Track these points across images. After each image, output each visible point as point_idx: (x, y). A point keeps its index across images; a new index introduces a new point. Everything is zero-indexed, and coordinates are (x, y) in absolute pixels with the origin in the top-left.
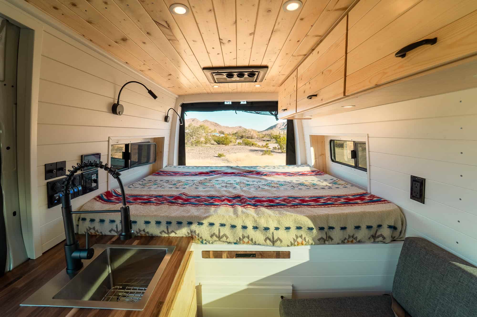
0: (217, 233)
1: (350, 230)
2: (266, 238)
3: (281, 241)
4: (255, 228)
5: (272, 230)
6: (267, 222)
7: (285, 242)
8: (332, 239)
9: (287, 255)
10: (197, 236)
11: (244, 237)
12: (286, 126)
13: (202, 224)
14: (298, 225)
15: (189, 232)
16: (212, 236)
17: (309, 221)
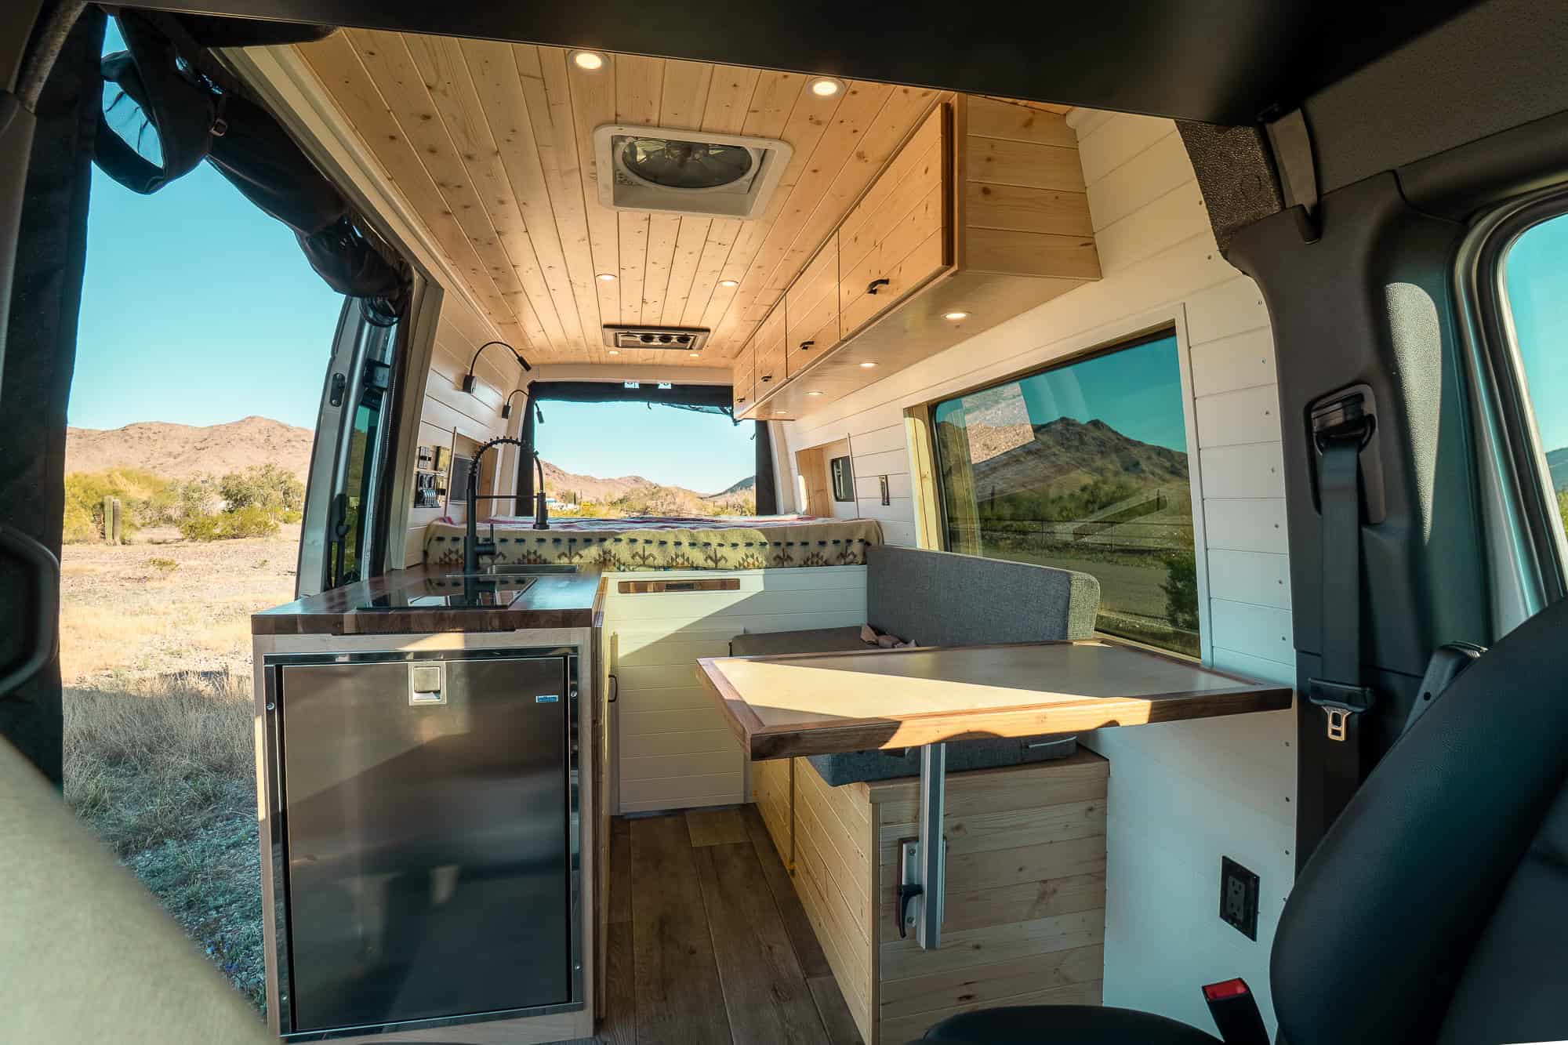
0: (641, 553)
1: (813, 547)
2: (707, 557)
3: (726, 560)
4: (693, 545)
5: (714, 545)
6: (708, 536)
7: (731, 563)
8: (792, 560)
9: (734, 585)
10: (612, 559)
11: (677, 556)
12: (755, 436)
13: (620, 540)
14: (748, 541)
15: (601, 553)
16: (633, 557)
17: (761, 534)
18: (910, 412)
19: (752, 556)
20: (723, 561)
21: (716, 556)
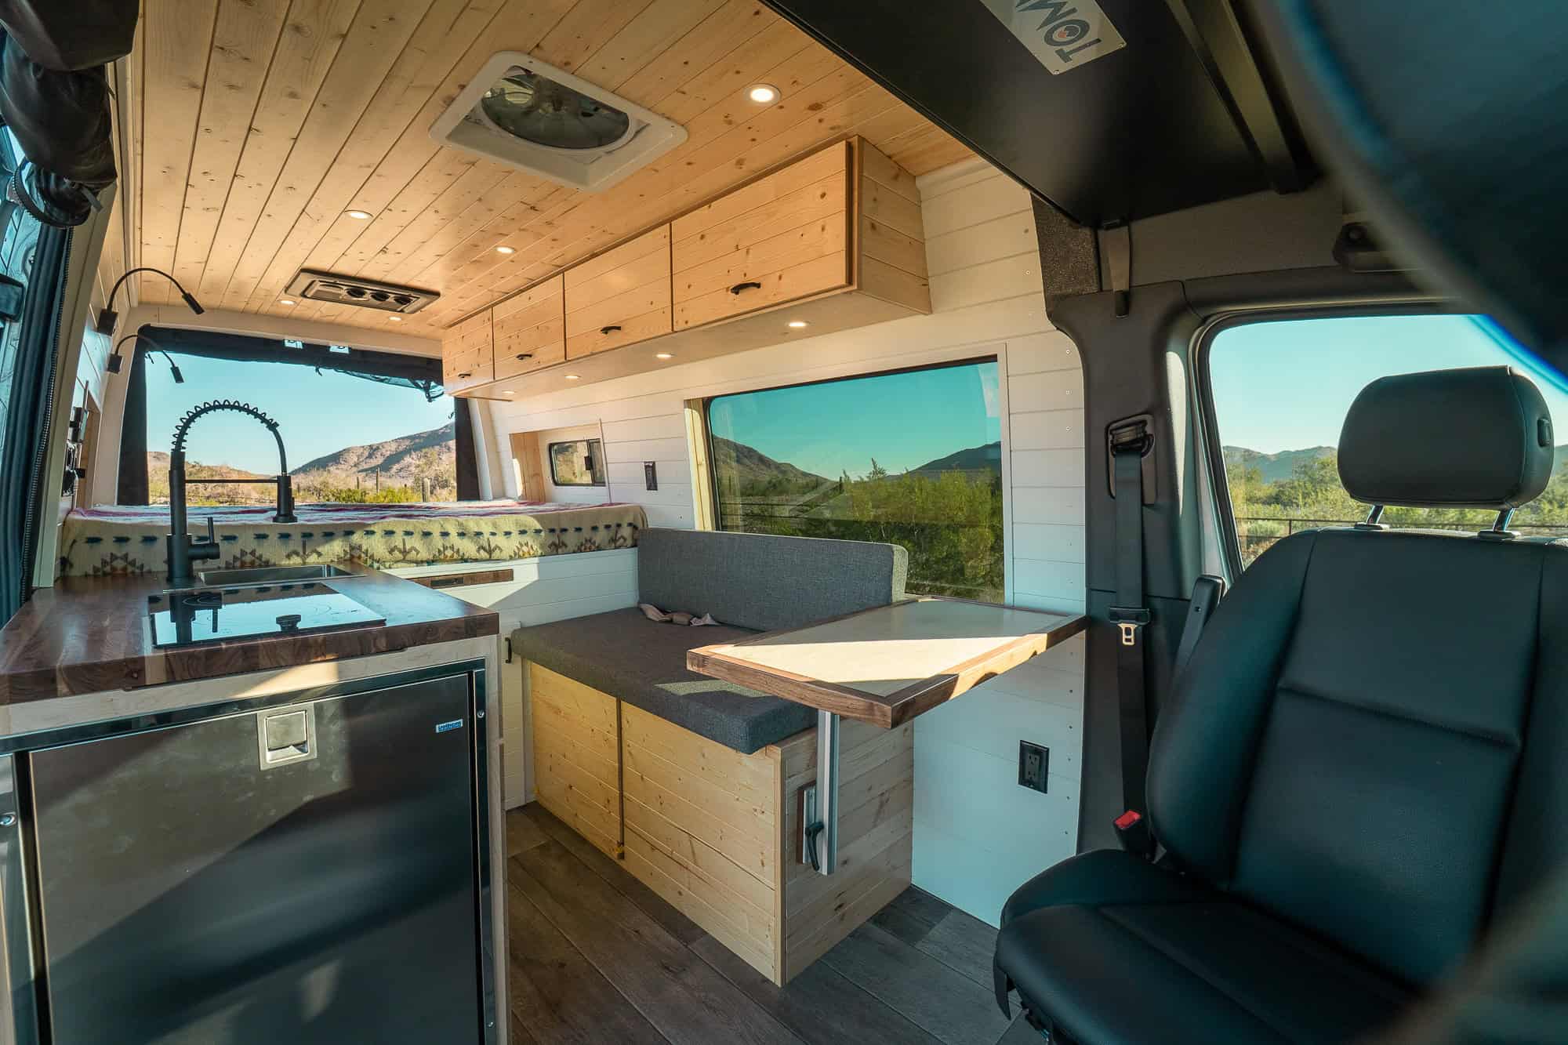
1: (586, 533)
2: (479, 548)
3: (501, 550)
4: (462, 535)
5: (486, 535)
6: (478, 524)
7: (505, 554)
8: (566, 546)
9: (507, 576)
10: (363, 555)
11: (445, 548)
12: (454, 416)
13: (373, 533)
14: (522, 529)
15: (348, 549)
16: (391, 552)
17: (536, 522)
18: (689, 403)
19: (527, 544)
20: (497, 551)
21: (489, 545)
